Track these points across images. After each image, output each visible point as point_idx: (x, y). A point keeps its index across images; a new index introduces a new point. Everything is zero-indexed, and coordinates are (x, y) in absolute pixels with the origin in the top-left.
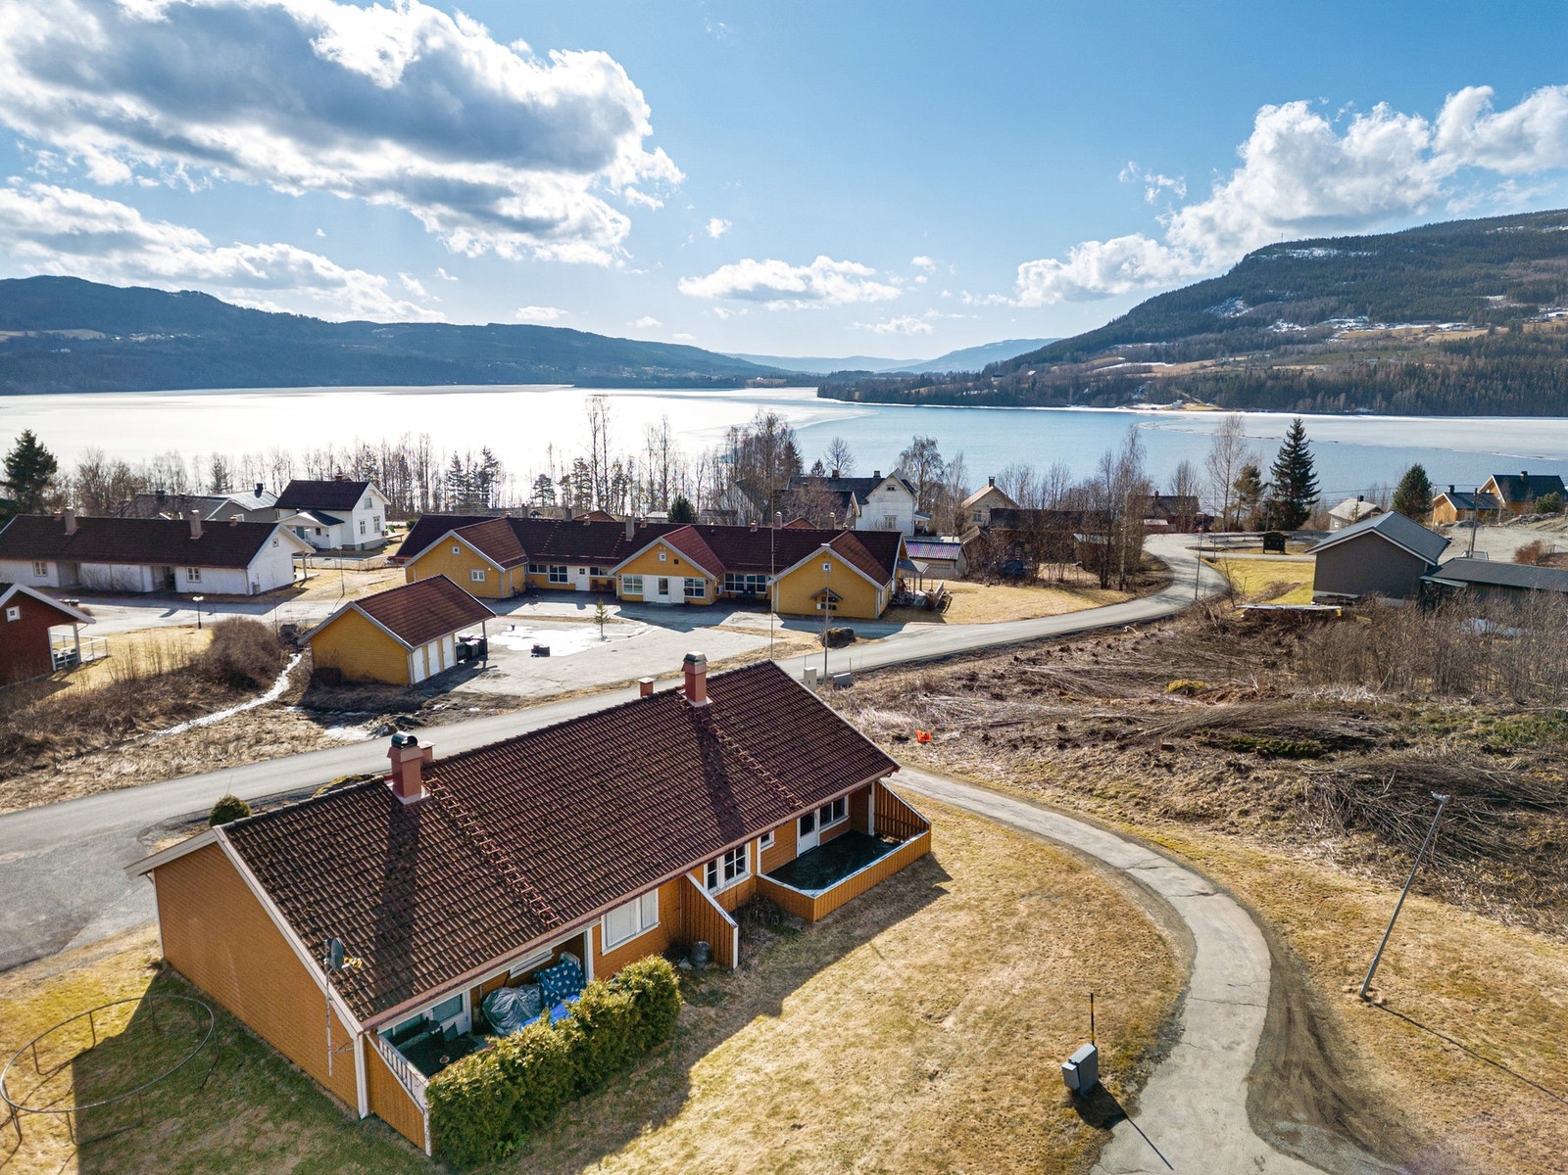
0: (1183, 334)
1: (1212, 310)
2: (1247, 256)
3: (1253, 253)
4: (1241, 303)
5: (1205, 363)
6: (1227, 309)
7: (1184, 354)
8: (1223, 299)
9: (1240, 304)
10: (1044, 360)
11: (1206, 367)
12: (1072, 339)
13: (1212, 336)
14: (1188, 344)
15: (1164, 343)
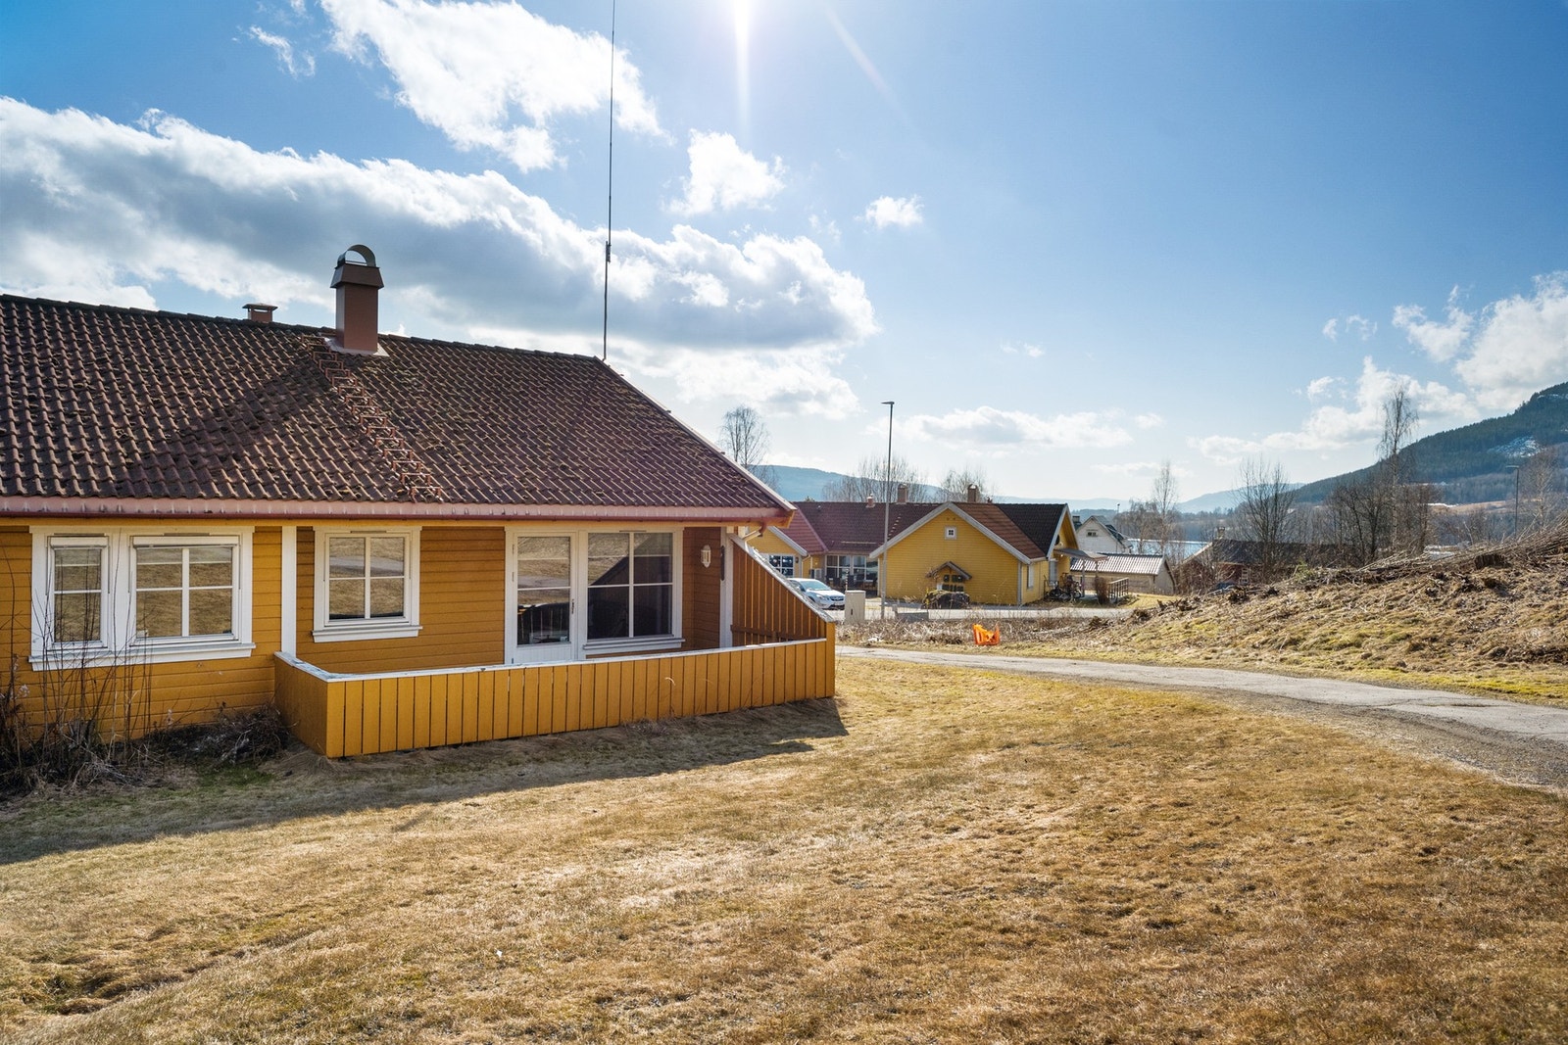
0: (1464, 474)
1: (1499, 449)
2: (1536, 395)
3: (1543, 392)
4: (1533, 443)
5: (1494, 504)
6: (1516, 449)
7: (1468, 494)
8: (1511, 438)
9: (1531, 444)
10: (1306, 499)
11: (1495, 508)
12: (1337, 478)
13: (1500, 476)
14: (1472, 485)
15: (1443, 484)
